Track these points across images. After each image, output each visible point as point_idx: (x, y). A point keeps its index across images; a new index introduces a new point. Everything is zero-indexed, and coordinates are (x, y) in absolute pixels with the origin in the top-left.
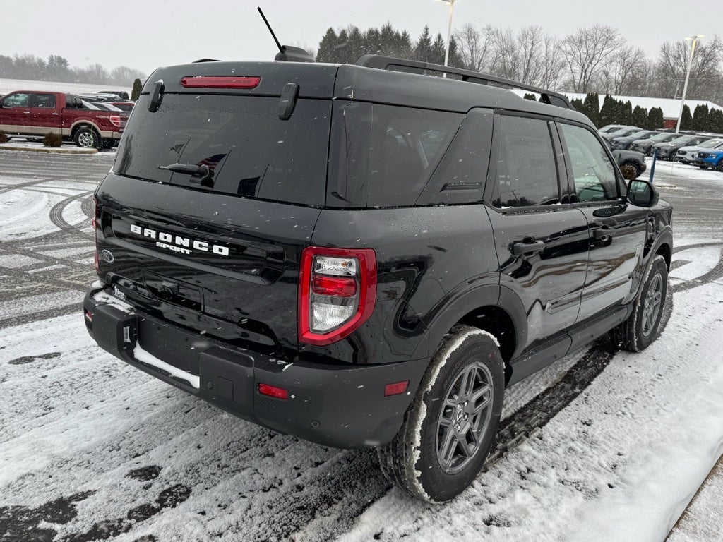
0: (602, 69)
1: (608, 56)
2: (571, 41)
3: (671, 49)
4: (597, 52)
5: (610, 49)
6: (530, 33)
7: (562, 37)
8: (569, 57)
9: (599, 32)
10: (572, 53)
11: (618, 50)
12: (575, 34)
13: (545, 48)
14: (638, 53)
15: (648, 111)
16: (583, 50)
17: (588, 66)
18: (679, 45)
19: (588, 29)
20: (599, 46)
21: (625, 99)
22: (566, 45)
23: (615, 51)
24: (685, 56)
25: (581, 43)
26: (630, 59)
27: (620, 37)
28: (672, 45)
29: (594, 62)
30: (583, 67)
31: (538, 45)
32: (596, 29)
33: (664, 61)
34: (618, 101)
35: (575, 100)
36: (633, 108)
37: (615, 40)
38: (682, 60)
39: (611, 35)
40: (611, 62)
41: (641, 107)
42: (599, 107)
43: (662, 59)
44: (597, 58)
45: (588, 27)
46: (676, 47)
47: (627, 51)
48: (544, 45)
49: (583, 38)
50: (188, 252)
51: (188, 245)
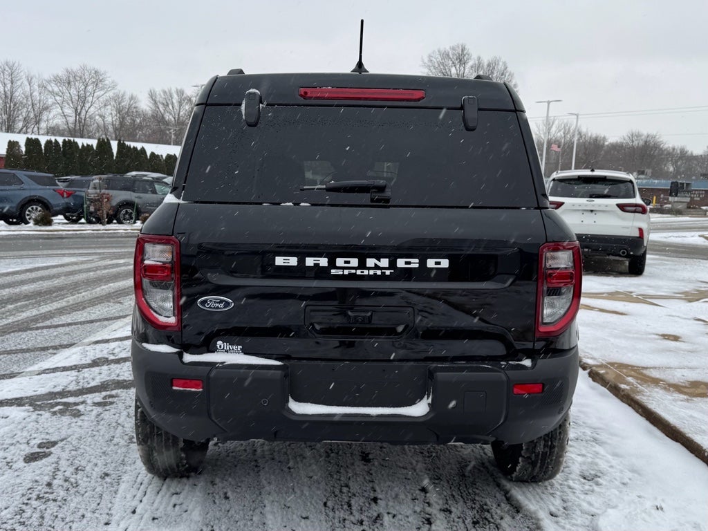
0: (97, 113)
1: (101, 99)
2: (57, 80)
3: (158, 97)
4: (88, 94)
5: (102, 92)
6: (7, 68)
7: (46, 76)
8: (58, 98)
9: (87, 73)
10: (61, 94)
11: (111, 94)
12: (61, 73)
13: (28, 87)
14: (132, 98)
15: (164, 157)
16: (73, 91)
17: (82, 109)
18: (165, 92)
19: (75, 70)
20: (90, 88)
21: (139, 146)
22: (53, 85)
23: (107, 94)
24: (173, 104)
25: (69, 83)
26: (125, 103)
27: (110, 80)
28: (158, 93)
29: (87, 105)
30: (76, 110)
31: (19, 83)
32: (84, 69)
33: (153, 108)
34: (132, 147)
35: (85, 145)
36: (148, 154)
37: (107, 82)
38: (171, 107)
39: (101, 78)
40: (105, 105)
41: (156, 154)
42: (113, 153)
43: (151, 105)
44: (90, 101)
45: (75, 67)
46: (162, 94)
47: (120, 95)
48: (26, 83)
49: (71, 79)
50: (388, 272)
51: (387, 266)
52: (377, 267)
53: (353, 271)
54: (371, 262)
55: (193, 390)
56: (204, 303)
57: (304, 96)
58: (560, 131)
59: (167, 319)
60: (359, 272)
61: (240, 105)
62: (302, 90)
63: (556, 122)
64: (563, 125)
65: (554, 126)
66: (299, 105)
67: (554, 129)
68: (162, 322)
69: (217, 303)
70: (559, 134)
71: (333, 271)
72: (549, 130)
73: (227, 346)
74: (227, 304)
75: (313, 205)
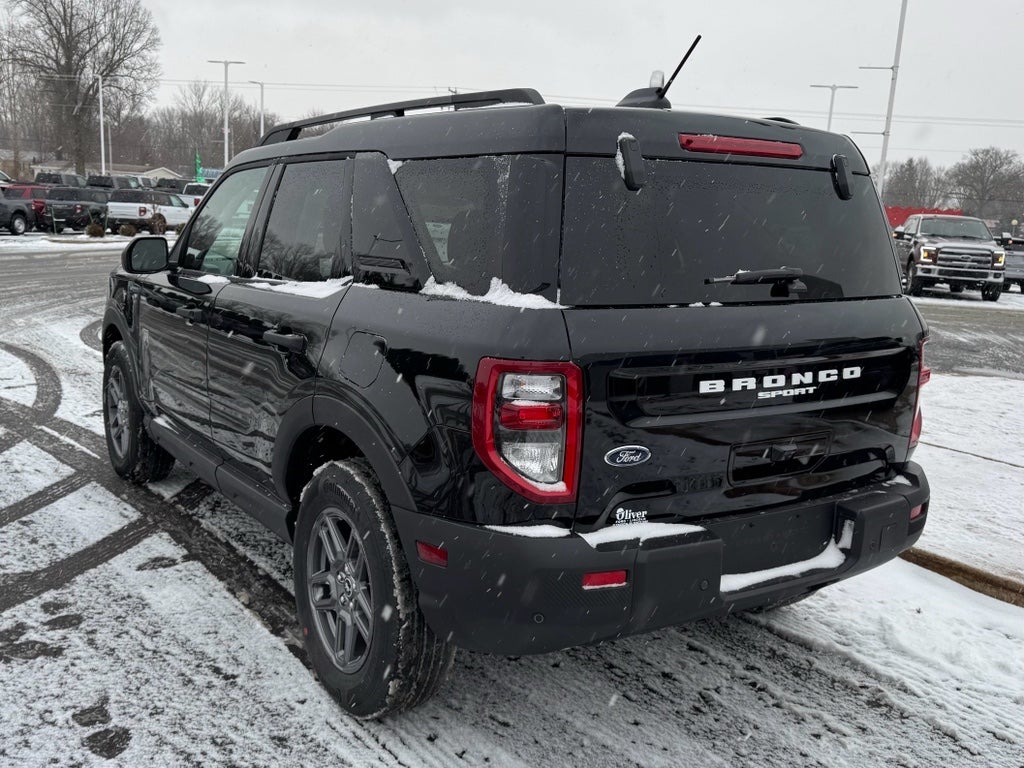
50: (811, 390)
51: (811, 381)
52: (802, 385)
53: (780, 392)
54: (796, 378)
55: (614, 585)
56: (613, 458)
57: (687, 145)
58: (215, 101)
59: (551, 486)
60: (785, 393)
61: (613, 156)
62: (686, 137)
63: (209, 89)
64: (218, 94)
65: (206, 93)
66: (684, 160)
67: (206, 98)
68: (545, 492)
69: (632, 455)
70: (214, 105)
71: (761, 395)
72: (200, 97)
73: (629, 514)
74: (644, 453)
75: (725, 304)
